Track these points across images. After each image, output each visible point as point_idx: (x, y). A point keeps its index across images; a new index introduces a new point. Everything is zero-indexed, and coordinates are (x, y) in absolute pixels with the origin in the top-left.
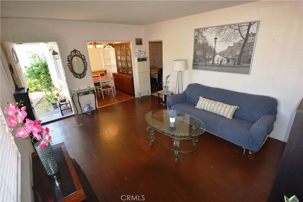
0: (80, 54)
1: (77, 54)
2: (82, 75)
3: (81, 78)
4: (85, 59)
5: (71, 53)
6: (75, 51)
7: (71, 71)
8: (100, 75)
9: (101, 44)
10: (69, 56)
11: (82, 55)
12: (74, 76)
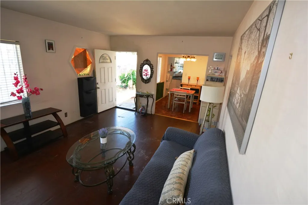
0: (150, 63)
1: (148, 63)
2: (147, 81)
3: (146, 83)
4: (153, 68)
5: (144, 61)
6: (147, 60)
7: (140, 75)
8: (190, 89)
9: (194, 58)
10: (141, 64)
11: (151, 64)
12: (142, 80)
